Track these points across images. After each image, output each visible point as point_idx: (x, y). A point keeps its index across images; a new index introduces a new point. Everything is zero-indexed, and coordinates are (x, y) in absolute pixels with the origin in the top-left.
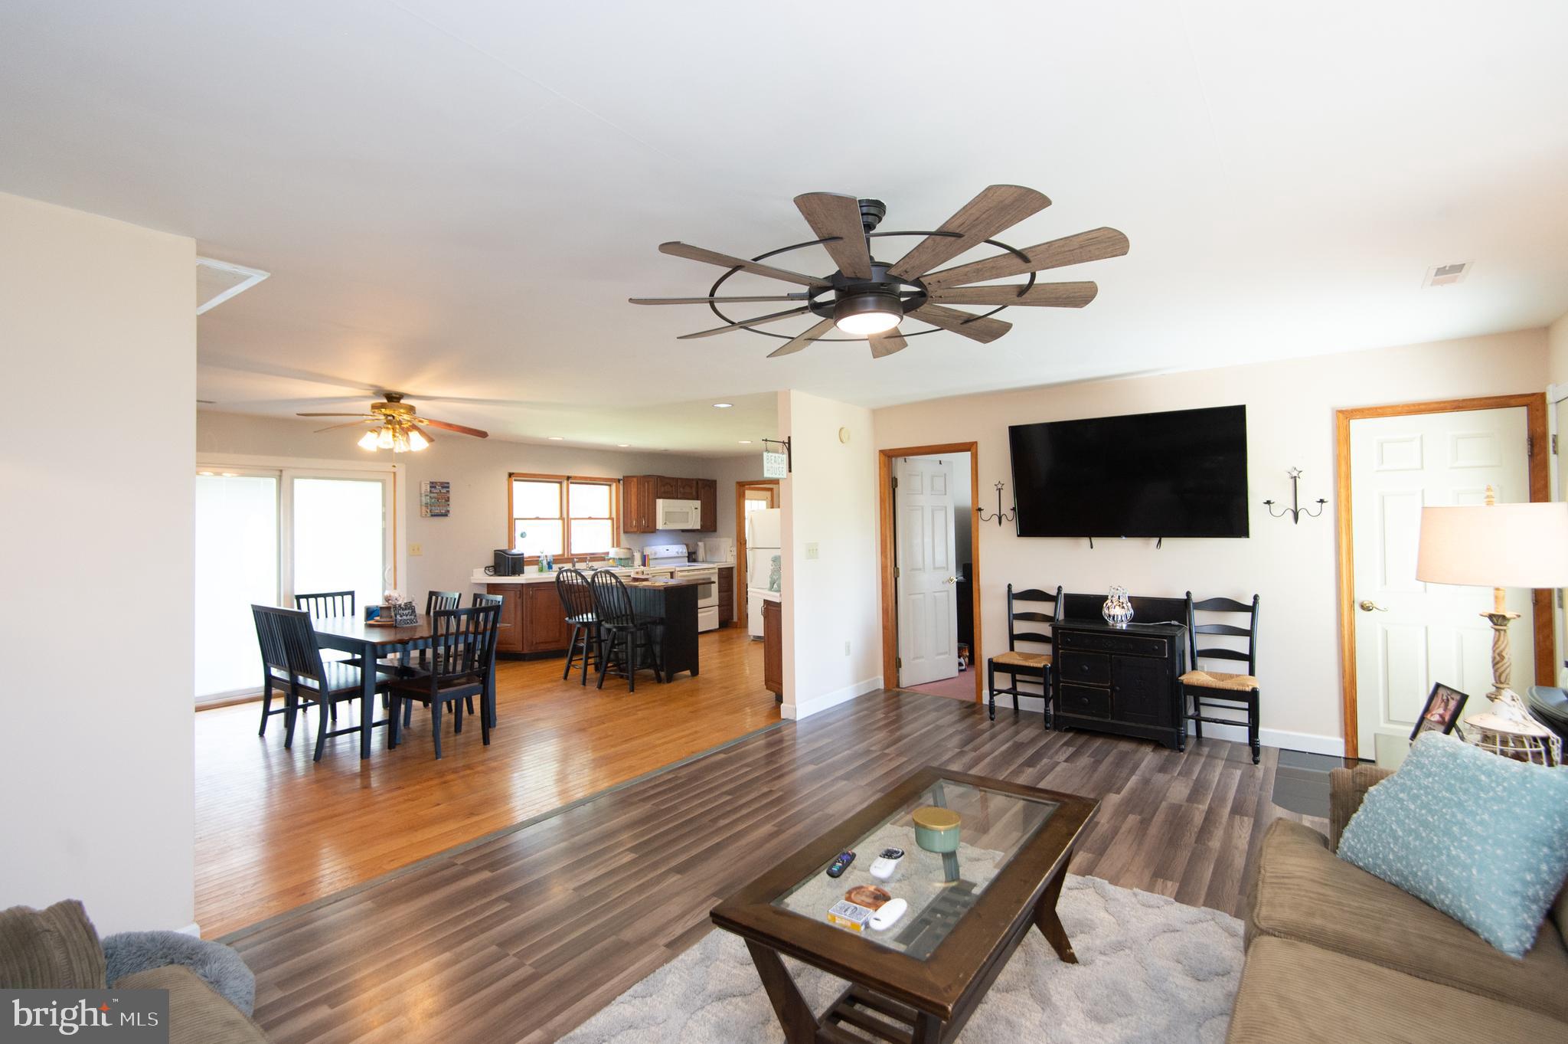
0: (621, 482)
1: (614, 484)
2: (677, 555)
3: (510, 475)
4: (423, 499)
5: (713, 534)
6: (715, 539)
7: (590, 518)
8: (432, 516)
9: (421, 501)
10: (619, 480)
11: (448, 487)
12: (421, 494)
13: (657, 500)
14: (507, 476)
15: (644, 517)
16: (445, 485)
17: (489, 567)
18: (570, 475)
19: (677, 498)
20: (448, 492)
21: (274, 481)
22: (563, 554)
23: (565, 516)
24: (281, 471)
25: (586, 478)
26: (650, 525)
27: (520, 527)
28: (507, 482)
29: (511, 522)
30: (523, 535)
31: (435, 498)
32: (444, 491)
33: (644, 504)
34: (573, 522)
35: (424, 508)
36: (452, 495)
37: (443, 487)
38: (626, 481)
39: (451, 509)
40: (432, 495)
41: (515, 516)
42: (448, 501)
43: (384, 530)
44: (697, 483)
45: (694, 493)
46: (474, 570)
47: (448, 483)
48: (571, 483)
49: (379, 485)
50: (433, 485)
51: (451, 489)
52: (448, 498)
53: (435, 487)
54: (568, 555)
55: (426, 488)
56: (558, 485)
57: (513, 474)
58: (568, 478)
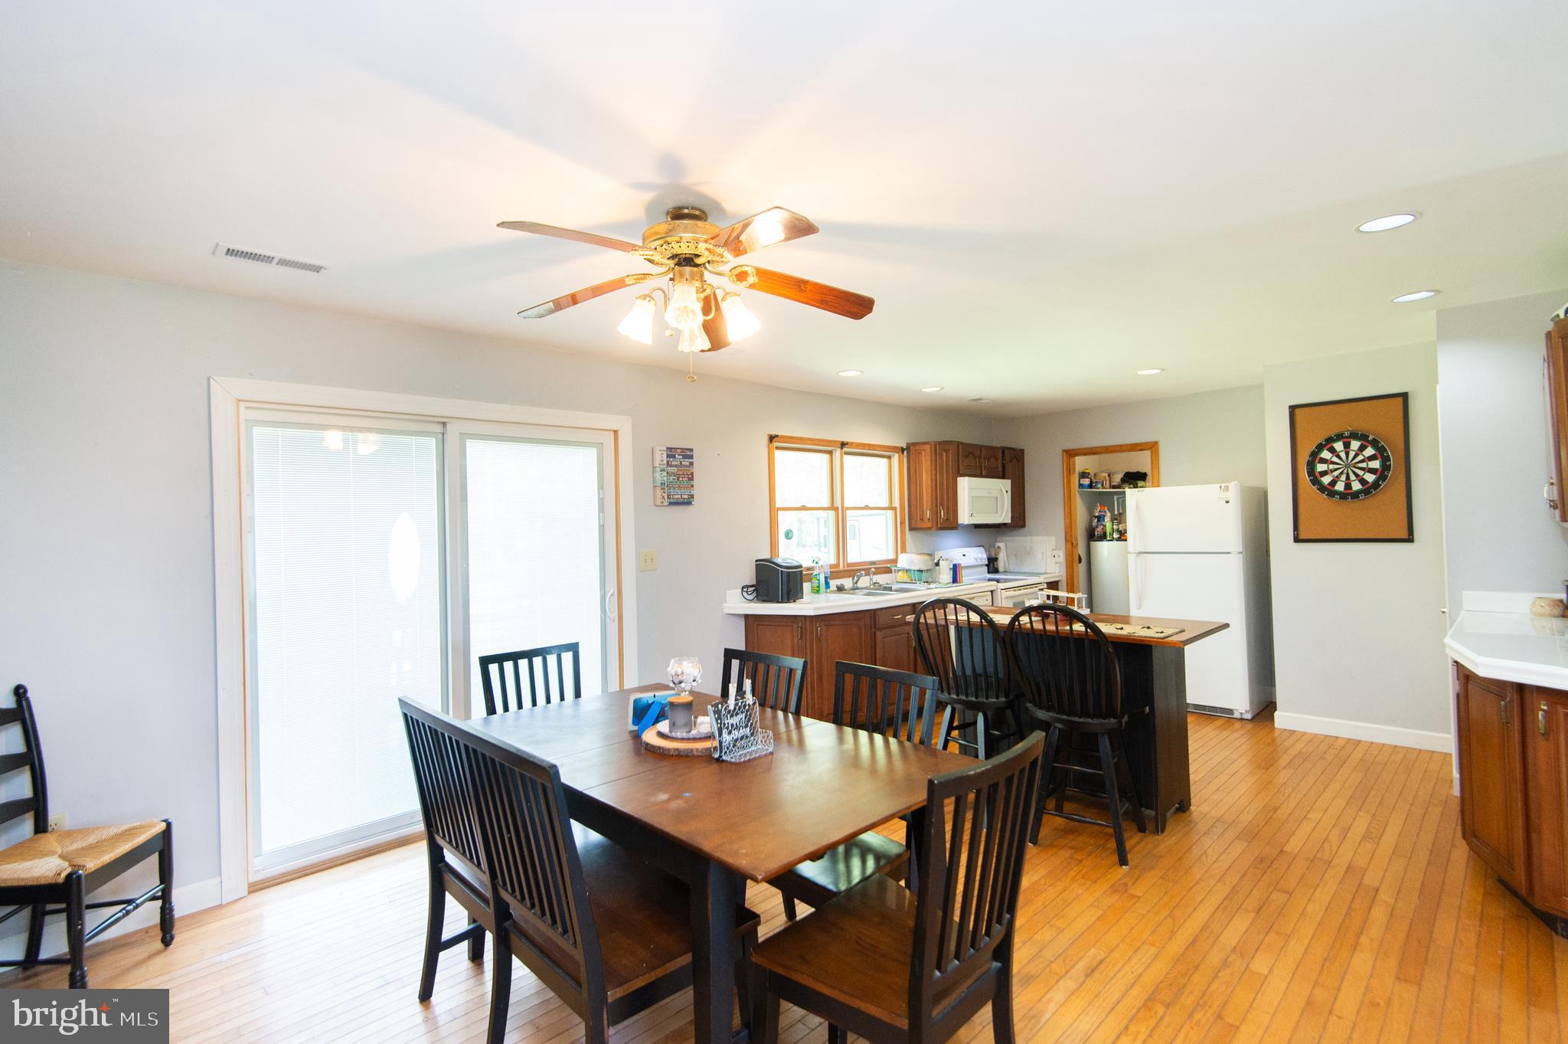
0: (905, 452)
1: (897, 455)
2: (975, 563)
3: (772, 438)
4: (658, 475)
5: (1023, 531)
6: (1022, 538)
7: (867, 508)
8: (671, 504)
9: (654, 478)
10: (903, 450)
11: (691, 457)
12: (654, 467)
13: (959, 479)
14: (766, 440)
15: (942, 504)
16: (688, 454)
17: (748, 587)
18: (845, 440)
19: (981, 476)
20: (691, 464)
21: (432, 443)
22: (838, 565)
23: (838, 504)
24: (444, 424)
25: (864, 446)
26: (951, 517)
27: (785, 520)
28: (767, 450)
29: (773, 512)
30: (788, 535)
31: (674, 474)
32: (686, 462)
33: (942, 485)
34: (849, 513)
35: (659, 492)
36: (696, 469)
37: (685, 457)
38: (909, 451)
39: (695, 492)
40: (670, 469)
41: (778, 505)
42: (691, 479)
43: (602, 528)
44: (1003, 452)
45: (1000, 469)
46: (728, 592)
47: (691, 450)
48: (846, 453)
49: (592, 453)
50: (671, 453)
51: (695, 460)
52: (692, 474)
53: (673, 456)
54: (844, 567)
55: (661, 458)
56: (826, 456)
57: (777, 436)
58: (843, 445)
